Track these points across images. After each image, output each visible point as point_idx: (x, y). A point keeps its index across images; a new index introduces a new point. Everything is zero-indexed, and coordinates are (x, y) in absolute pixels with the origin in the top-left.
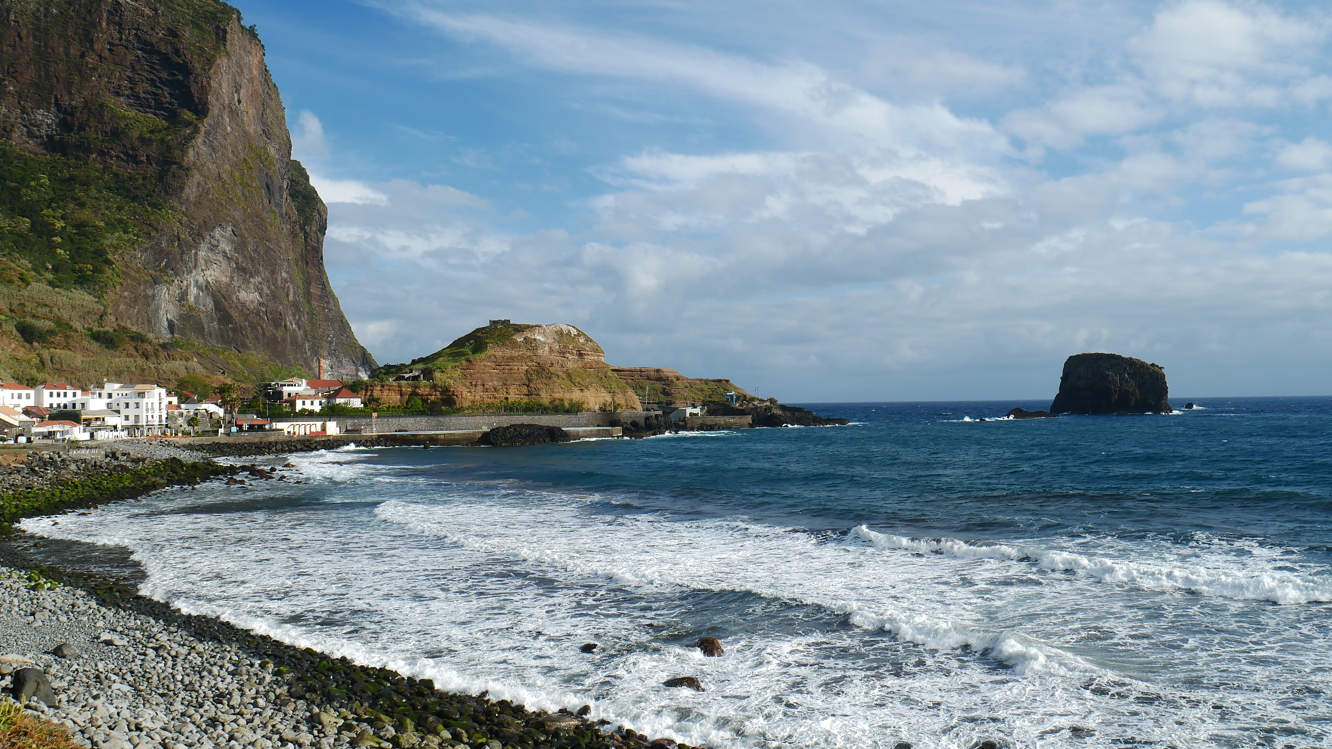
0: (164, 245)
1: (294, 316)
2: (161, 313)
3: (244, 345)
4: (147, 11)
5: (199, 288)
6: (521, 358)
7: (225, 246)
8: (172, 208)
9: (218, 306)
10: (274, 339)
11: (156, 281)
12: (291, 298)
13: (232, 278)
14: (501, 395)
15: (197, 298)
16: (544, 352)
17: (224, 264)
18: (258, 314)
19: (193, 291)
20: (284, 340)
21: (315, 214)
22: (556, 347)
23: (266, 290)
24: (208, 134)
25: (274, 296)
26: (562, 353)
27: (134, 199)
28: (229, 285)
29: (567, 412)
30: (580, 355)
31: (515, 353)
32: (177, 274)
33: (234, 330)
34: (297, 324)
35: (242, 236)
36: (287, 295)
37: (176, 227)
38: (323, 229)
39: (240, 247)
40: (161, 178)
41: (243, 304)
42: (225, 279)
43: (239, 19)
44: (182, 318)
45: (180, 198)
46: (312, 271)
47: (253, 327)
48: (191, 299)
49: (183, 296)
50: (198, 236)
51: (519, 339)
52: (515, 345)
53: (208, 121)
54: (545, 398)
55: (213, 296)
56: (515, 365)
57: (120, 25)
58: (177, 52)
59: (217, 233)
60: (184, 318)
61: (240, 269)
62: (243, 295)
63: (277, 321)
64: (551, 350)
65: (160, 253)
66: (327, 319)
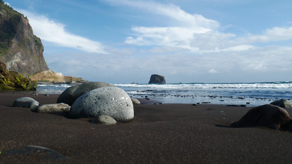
0: (8, 56)
1: (33, 67)
2: (8, 67)
3: (23, 72)
4: (6, 16)
5: (15, 62)
6: (42, 75)
7: (20, 55)
8: (10, 49)
9: (18, 65)
10: (29, 71)
11: (7, 62)
12: (33, 64)
13: (21, 61)
14: (38, 80)
15: (14, 64)
16: (45, 74)
17: (19, 58)
18: (26, 67)
19: (14, 63)
20: (31, 71)
21: (41, 48)
22: (47, 73)
23: (27, 63)
24: (16, 37)
25: (29, 64)
26: (48, 74)
27: (3, 48)
28: (20, 62)
29: (47, 82)
30: (51, 75)
31: (41, 74)
32: (10, 60)
33: (21, 70)
34: (34, 68)
35: (23, 54)
36: (32, 63)
37: (10, 53)
38: (43, 51)
39: (22, 55)
40: (8, 44)
41: (23, 65)
42: (19, 61)
43: (23, 16)
44: (11, 67)
45: (11, 47)
46: (40, 58)
47: (25, 69)
48: (13, 64)
49: (12, 64)
50: (14, 54)
51: (42, 72)
52: (41, 73)
53: (16, 34)
54: (44, 80)
55: (17, 64)
56: (40, 76)
57: (1, 18)
58: (11, 23)
59: (18, 53)
60: (12, 68)
61: (22, 59)
62: (23, 64)
63: (29, 68)
64: (46, 74)
65: (7, 57)
66: (44, 67)
